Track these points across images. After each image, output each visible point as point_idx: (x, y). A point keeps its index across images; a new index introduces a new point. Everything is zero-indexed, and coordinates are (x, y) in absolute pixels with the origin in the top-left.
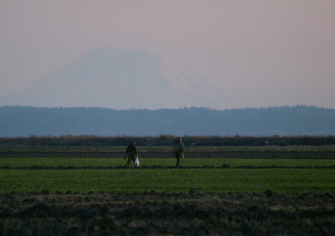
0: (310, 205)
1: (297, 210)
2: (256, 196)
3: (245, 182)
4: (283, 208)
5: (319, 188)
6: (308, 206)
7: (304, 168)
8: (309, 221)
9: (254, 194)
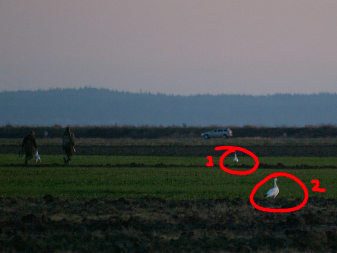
0: (100, 214)
1: (85, 220)
2: (33, 202)
3: (18, 184)
4: (66, 217)
5: (112, 192)
6: (98, 215)
7: (93, 166)
8: (98, 234)
9: (30, 200)
